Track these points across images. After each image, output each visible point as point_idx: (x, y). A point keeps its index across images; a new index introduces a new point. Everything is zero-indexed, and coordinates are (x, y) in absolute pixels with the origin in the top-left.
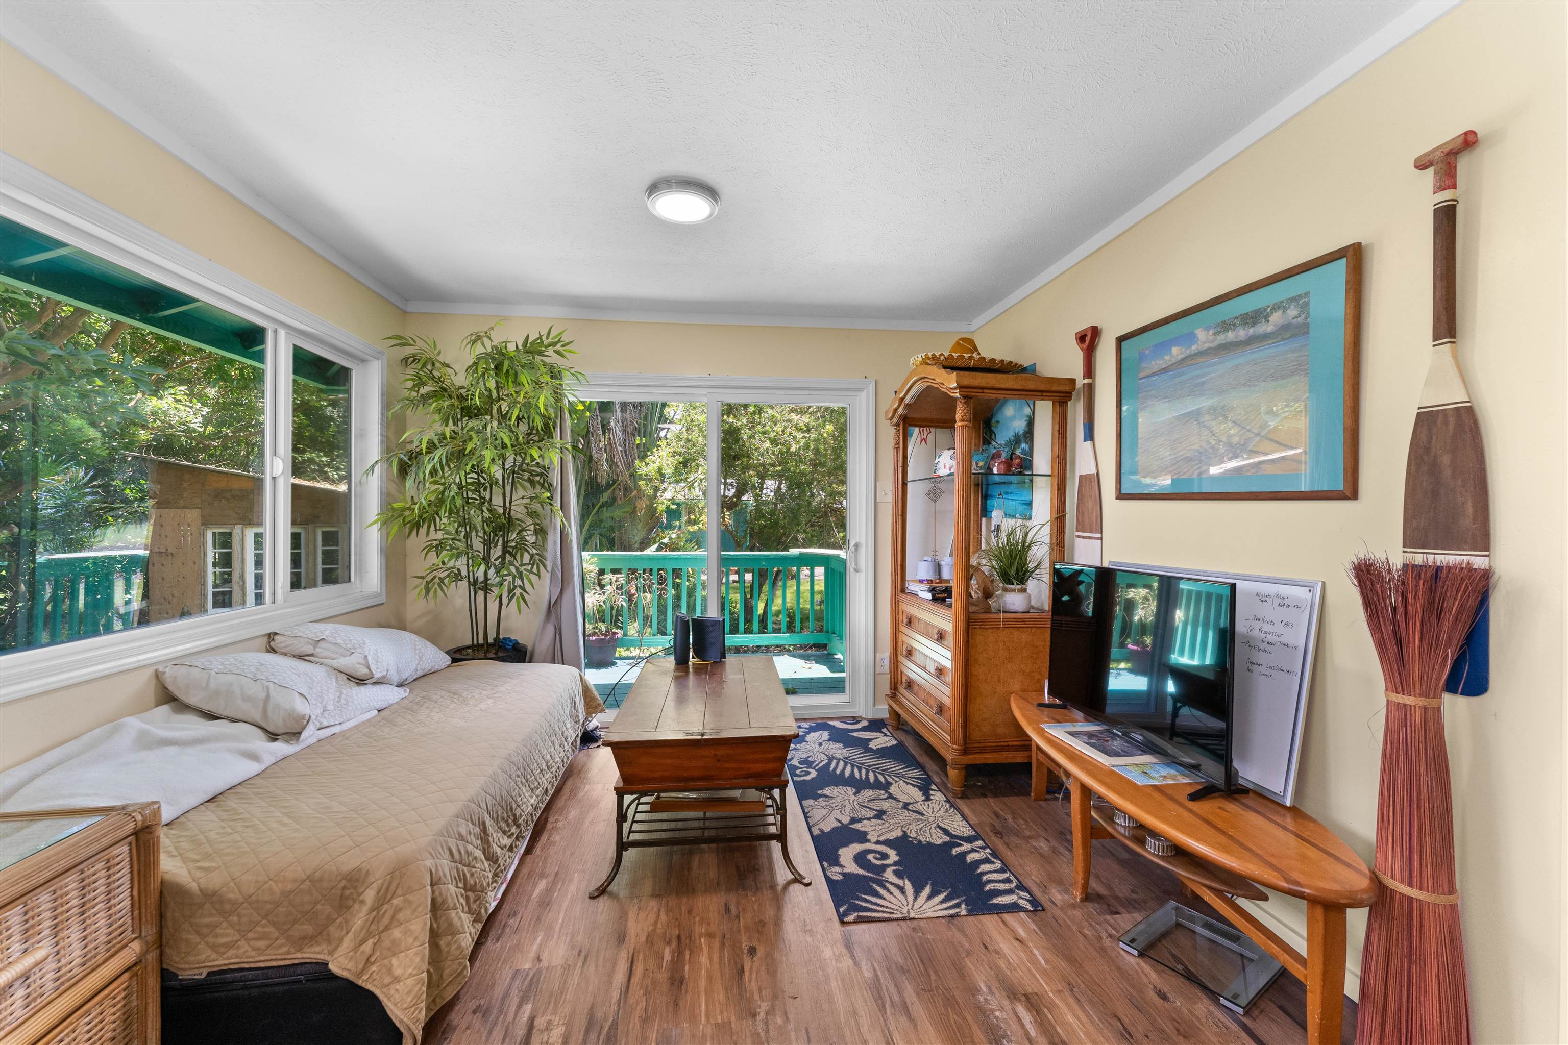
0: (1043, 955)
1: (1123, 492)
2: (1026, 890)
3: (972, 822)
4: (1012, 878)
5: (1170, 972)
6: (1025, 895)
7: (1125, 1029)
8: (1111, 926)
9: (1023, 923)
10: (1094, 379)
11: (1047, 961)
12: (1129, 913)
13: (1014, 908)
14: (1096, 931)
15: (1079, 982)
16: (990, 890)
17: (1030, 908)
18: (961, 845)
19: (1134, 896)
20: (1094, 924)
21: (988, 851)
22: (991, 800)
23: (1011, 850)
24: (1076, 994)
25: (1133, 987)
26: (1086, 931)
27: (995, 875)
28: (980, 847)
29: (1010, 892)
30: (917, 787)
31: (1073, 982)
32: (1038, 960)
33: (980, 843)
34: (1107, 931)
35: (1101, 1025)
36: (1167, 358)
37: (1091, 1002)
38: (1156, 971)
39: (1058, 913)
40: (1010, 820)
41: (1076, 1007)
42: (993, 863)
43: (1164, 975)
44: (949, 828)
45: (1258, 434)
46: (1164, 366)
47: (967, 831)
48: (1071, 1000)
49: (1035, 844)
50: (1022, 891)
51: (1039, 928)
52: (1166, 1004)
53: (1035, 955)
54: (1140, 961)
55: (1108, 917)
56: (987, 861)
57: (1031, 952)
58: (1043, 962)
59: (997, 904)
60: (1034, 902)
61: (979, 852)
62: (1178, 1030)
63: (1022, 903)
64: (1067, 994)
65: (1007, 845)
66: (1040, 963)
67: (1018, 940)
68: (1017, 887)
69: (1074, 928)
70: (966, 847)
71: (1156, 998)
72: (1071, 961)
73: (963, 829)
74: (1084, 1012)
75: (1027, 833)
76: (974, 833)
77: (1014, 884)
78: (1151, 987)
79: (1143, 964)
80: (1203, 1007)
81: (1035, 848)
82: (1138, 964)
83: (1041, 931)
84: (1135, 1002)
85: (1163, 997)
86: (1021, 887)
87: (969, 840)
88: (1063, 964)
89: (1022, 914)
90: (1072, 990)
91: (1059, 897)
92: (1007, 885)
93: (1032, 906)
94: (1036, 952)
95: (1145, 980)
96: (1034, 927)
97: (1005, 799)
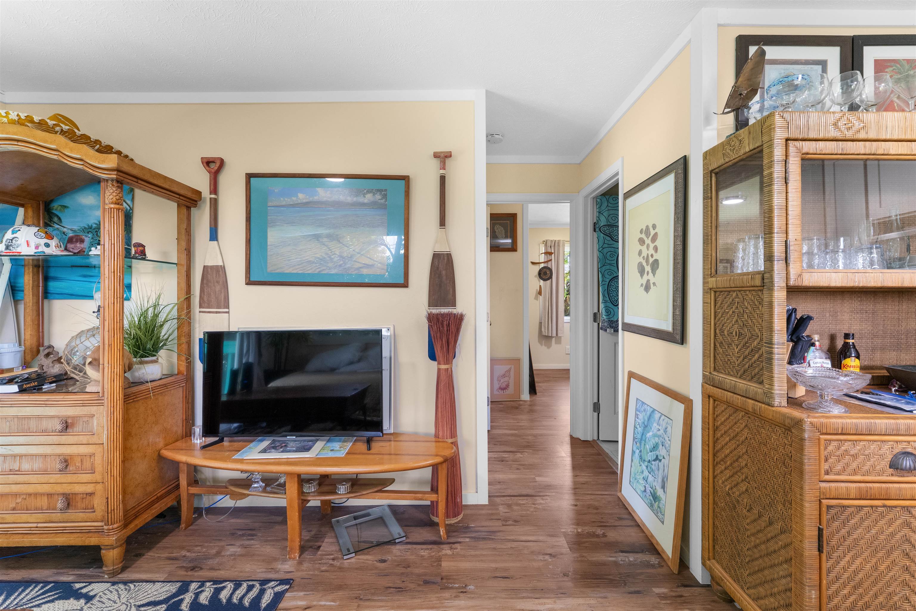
0: (327, 600)
1: (252, 279)
2: (270, 581)
3: (162, 579)
4: (251, 583)
5: (372, 549)
6: (272, 584)
7: (396, 588)
8: (328, 555)
9: (294, 598)
10: (218, 196)
11: (333, 601)
12: (323, 542)
13: (278, 597)
14: (326, 564)
15: (357, 592)
16: (251, 603)
17: (288, 587)
18: (182, 600)
19: (313, 533)
20: (320, 562)
21: (208, 584)
22: (149, 554)
23: (219, 570)
24: (364, 598)
25: (371, 570)
26: (323, 568)
27: (238, 592)
28: (200, 587)
29: (262, 592)
30: (57, 599)
31: (355, 595)
32: (330, 606)
33: (193, 586)
34: (330, 559)
35: (390, 598)
36: (294, 198)
37: (373, 594)
38: (367, 554)
39: (299, 574)
40: (188, 554)
41: (373, 603)
42: (224, 587)
43: (371, 553)
44: (152, 599)
45: (358, 253)
46: (291, 203)
47: (173, 588)
48: (367, 603)
49: (228, 553)
50: (268, 583)
51: (305, 591)
52: (388, 563)
53: (325, 605)
54: (358, 557)
55: (319, 553)
56: (218, 591)
57: (321, 606)
58: (332, 603)
59: (268, 605)
60: (282, 582)
61: (203, 591)
62: (404, 567)
63: (279, 589)
64: (361, 603)
65: (212, 569)
66: (333, 606)
67: (306, 609)
68: (261, 585)
69: (316, 572)
70: (188, 598)
71: (383, 565)
72: (340, 587)
73: (164, 589)
74: (378, 601)
75: (214, 551)
76: (179, 584)
77: (258, 585)
78: (375, 562)
79: (360, 557)
80: (396, 550)
81: (231, 555)
82: (359, 559)
83: (308, 591)
84: (382, 574)
85: (384, 561)
86: (264, 582)
87: (184, 589)
88: (340, 593)
89: (288, 595)
90: (361, 599)
91: (287, 566)
92: (255, 589)
93: (286, 584)
94: (323, 603)
95: (370, 562)
96: (302, 594)
97: (160, 545)
